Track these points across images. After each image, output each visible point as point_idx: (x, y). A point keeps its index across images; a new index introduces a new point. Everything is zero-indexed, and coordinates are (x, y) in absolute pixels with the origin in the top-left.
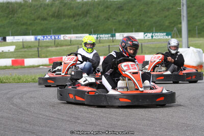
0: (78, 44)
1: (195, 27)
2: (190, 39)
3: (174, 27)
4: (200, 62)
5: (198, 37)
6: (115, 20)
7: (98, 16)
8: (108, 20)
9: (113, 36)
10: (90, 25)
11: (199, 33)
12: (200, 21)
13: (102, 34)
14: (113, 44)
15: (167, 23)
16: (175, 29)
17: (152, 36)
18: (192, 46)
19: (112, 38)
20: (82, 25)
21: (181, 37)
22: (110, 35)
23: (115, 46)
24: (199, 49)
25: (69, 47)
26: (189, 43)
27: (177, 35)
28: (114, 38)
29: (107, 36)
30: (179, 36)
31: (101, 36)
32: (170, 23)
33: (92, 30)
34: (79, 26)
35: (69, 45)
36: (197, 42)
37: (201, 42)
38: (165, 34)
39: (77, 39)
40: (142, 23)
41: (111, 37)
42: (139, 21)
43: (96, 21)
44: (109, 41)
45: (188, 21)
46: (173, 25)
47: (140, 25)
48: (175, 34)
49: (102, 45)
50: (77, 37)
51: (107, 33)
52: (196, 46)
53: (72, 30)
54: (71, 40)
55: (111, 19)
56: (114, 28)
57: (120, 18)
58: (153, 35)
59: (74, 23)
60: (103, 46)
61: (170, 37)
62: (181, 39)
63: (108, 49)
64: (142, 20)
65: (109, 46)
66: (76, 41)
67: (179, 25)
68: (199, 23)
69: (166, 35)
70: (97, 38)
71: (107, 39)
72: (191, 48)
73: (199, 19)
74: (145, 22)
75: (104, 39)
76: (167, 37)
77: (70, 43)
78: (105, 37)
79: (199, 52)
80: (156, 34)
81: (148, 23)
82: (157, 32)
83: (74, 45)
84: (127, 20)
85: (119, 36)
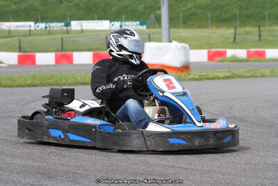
0: (19, 36)
1: (179, 14)
2: (173, 30)
3: (150, 13)
4: (186, 62)
5: (183, 28)
6: (70, 4)
8: (61, 2)
9: (68, 25)
10: (37, 10)
11: (184, 23)
12: (185, 6)
13: (53, 22)
14: (67, 36)
15: (141, 8)
16: (152, 16)
17: (121, 26)
18: (175, 40)
19: (65, 28)
20: (26, 9)
21: (160, 27)
22: (63, 24)
23: (71, 39)
24: (184, 45)
25: (7, 40)
26: (171, 36)
27: (154, 24)
28: (69, 28)
29: (59, 24)
30: (157, 26)
31: (51, 24)
32: (145, 8)
33: (39, 17)
34: (20, 10)
35: (8, 37)
36: (182, 35)
37: (187, 34)
38: (138, 23)
39: (19, 29)
40: (108, 7)
41: (65, 26)
42: (103, 5)
43: (45, 5)
44: (61, 32)
45: (170, 6)
46: (148, 11)
47: (105, 11)
48: (152, 23)
49: (52, 37)
50: (18, 26)
51: (60, 22)
52: (180, 40)
53: (11, 17)
54: (10, 31)
55: (65, 2)
56: (69, 14)
58: (123, 24)
59: (14, 7)
60: (54, 39)
61: (145, 27)
62: (159, 30)
63: (60, 43)
64: (108, 4)
65: (62, 39)
66: (17, 31)
67: (158, 12)
68: (184, 9)
69: (140, 24)
70: (46, 27)
71: (59, 29)
72: (174, 43)
73: (184, 3)
74: (111, 7)
75: (56, 28)
76: (140, 27)
77: (8, 35)
78: (57, 26)
79: (185, 47)
80: (127, 23)
81: (115, 8)
82: (127, 20)
83: (14, 37)
84: (86, 3)
85: (75, 25)
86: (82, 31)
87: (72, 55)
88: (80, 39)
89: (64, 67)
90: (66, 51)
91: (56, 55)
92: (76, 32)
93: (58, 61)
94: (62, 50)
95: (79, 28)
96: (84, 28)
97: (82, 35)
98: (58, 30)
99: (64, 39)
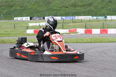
0: (85, 22)
6: (107, 9)
7: (97, 6)
8: (103, 8)
9: (106, 17)
10: (93, 11)
14: (105, 22)
19: (105, 19)
20: (88, 11)
23: (107, 23)
28: (106, 19)
31: (99, 17)
33: (94, 14)
34: (86, 11)
39: (85, 19)
41: (104, 18)
43: (96, 9)
44: (103, 20)
49: (99, 22)
51: (102, 16)
53: (82, 14)
54: (81, 20)
55: (105, 8)
56: (106, 13)
57: (110, 7)
65: (103, 23)
70: (97, 18)
75: (101, 19)
78: (101, 18)
83: (83, 22)
84: (114, 9)
85: (109, 18)
86: (112, 20)
87: (107, 30)
88: (111, 23)
89: (104, 35)
90: (105, 28)
91: (100, 30)
92: (109, 20)
93: (101, 32)
94: (103, 28)
95: (111, 19)
96: (113, 19)
97: (112, 22)
98: (101, 20)
99: (104, 24)
